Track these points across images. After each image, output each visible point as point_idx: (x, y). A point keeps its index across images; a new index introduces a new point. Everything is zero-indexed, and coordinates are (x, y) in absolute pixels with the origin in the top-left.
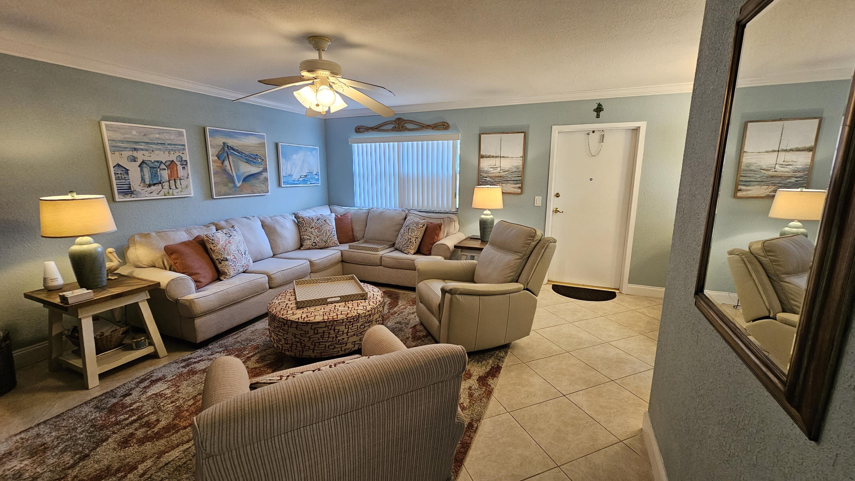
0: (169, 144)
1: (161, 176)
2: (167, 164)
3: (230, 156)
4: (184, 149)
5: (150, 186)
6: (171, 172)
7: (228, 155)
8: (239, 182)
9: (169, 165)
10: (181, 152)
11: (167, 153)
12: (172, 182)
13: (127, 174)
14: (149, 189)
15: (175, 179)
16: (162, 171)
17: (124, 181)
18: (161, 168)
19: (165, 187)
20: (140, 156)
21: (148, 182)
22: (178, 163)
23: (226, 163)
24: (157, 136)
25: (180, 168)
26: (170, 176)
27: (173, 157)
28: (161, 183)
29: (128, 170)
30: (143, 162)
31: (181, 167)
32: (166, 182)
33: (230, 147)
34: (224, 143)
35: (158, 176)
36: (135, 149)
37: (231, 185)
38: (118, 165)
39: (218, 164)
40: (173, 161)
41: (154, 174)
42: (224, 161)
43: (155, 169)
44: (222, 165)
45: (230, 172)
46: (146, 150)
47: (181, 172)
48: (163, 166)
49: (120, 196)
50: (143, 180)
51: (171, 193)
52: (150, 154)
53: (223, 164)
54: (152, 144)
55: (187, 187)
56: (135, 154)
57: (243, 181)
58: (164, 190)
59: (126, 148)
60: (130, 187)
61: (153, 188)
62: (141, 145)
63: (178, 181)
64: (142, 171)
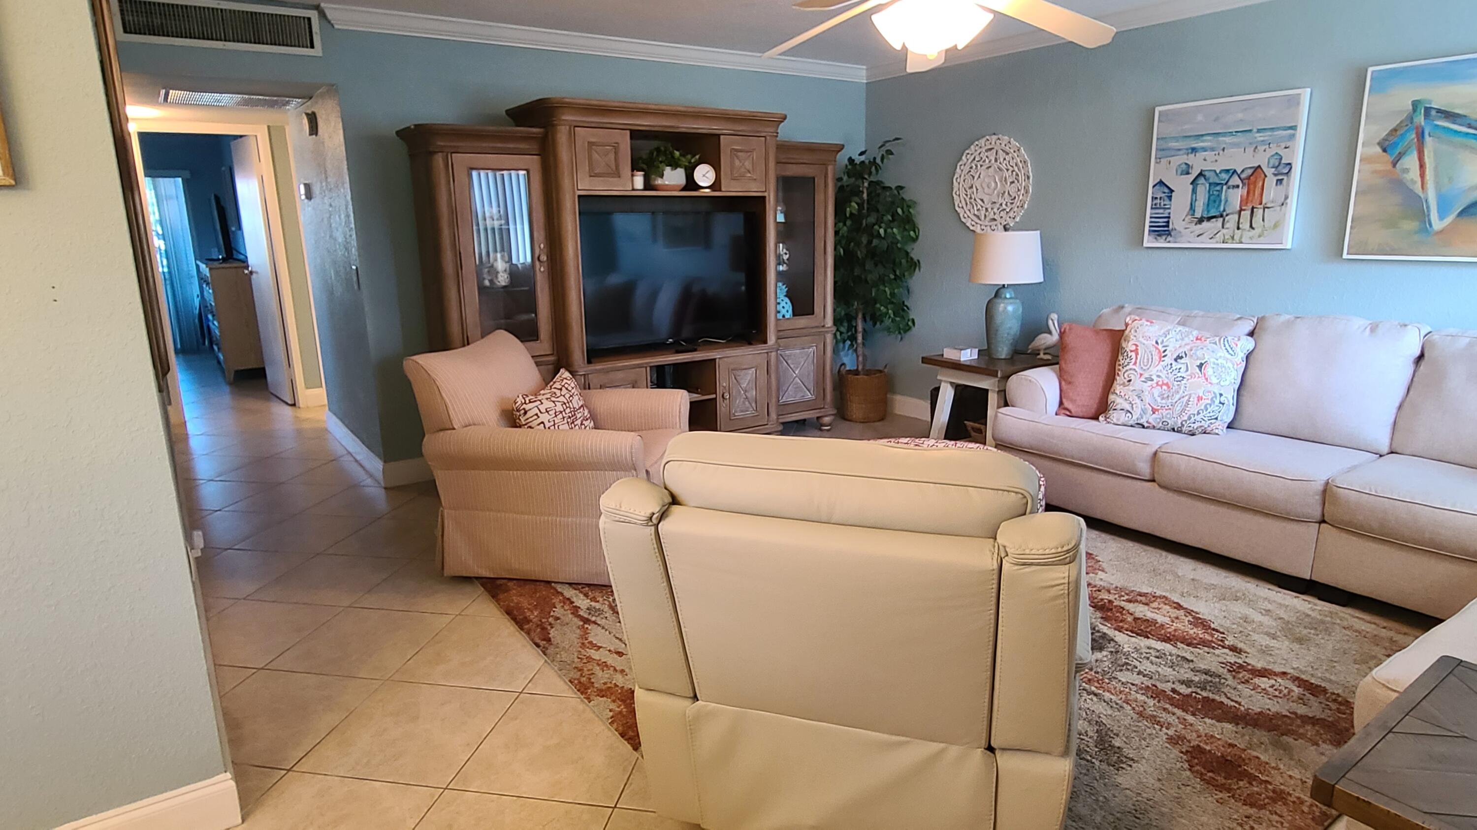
0: (1259, 131)
1: (1226, 201)
2: (1243, 176)
3: (1428, 140)
4: (1292, 137)
5: (1201, 221)
6: (1248, 192)
7: (1421, 136)
8: (1441, 218)
9: (1249, 178)
10: (1283, 145)
11: (1250, 150)
12: (1246, 214)
13: (1170, 198)
14: (1199, 226)
15: (1253, 208)
16: (1231, 190)
17: (1161, 211)
18: (1230, 183)
19: (1226, 226)
20: (1198, 163)
21: (1198, 215)
22: (1269, 172)
23: (1410, 161)
24: (1240, 116)
25: (1271, 181)
26: (1244, 201)
27: (1262, 159)
28: (1222, 216)
29: (1172, 191)
30: (1201, 174)
31: (1275, 179)
32: (1232, 214)
33: (1439, 111)
34: (1415, 104)
35: (1221, 201)
36: (1194, 150)
37: (1410, 225)
38: (1161, 183)
39: (1378, 167)
40: (1259, 167)
41: (1214, 199)
42: (1400, 156)
43: (1218, 188)
44: (1390, 167)
45: (1417, 188)
46: (1212, 149)
47: (1271, 192)
48: (1235, 180)
49: (1151, 238)
50: (1192, 209)
51: (1237, 238)
52: (1217, 157)
53: (1394, 164)
54: (1224, 134)
55: (1276, 226)
56: (1191, 159)
57: (1461, 214)
58: (1224, 231)
59: (1179, 150)
60: (1168, 222)
61: (1205, 224)
62: (1203, 141)
63: (1259, 213)
64: (1194, 191)
